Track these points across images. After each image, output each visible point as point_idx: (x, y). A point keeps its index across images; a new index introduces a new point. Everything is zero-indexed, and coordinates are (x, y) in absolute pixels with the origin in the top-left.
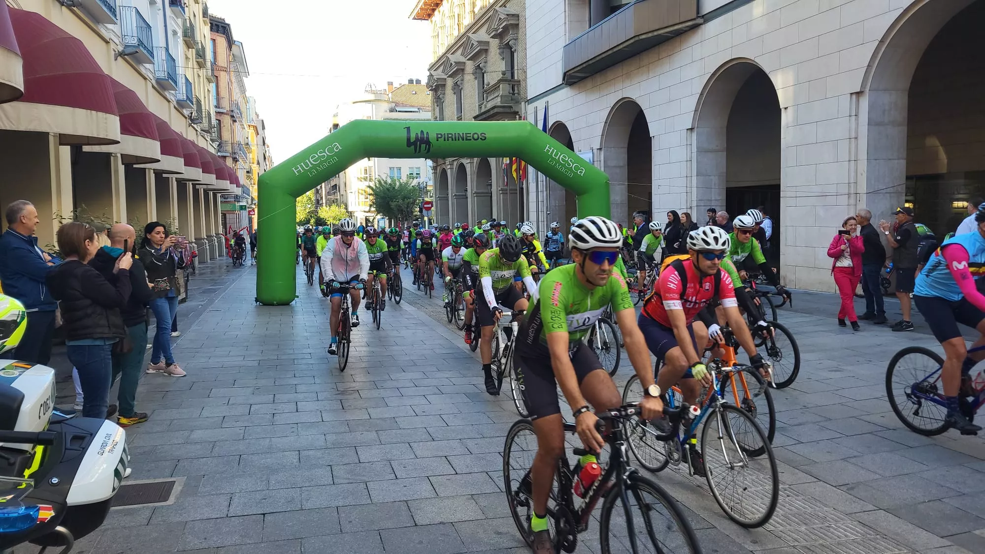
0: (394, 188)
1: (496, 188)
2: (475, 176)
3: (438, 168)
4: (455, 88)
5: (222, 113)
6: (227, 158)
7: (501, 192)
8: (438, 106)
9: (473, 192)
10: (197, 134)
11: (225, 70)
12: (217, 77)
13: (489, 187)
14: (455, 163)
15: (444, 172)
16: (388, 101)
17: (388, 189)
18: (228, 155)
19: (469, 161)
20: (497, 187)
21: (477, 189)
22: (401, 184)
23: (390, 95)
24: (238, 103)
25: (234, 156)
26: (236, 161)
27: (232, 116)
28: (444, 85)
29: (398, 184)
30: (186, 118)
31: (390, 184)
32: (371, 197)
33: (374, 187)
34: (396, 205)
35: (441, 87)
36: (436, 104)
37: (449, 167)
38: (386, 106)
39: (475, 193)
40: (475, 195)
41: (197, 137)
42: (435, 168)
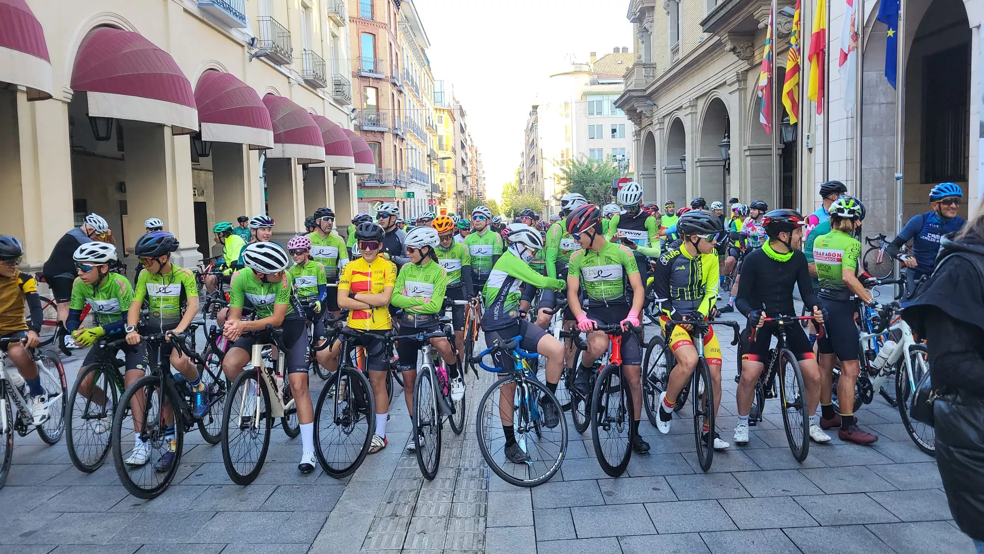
0: (590, 170)
1: (738, 146)
2: (699, 135)
3: (643, 133)
4: (668, 6)
5: (380, 79)
6: (385, 134)
7: (748, 153)
8: (643, 42)
9: (696, 160)
10: (289, 83)
11: (384, 26)
12: (374, 35)
13: (723, 149)
14: (667, 120)
15: (650, 137)
16: (589, 73)
17: (583, 172)
18: (387, 130)
19: (689, 110)
20: (740, 148)
21: (701, 155)
22: (599, 166)
23: (592, 66)
24: (408, 73)
25: (395, 132)
26: (403, 139)
27: (395, 84)
28: (653, 8)
29: (596, 165)
30: (242, 46)
31: (587, 166)
32: (564, 182)
33: (568, 170)
34: (592, 191)
35: (649, 11)
36: (640, 41)
37: (658, 127)
38: (587, 78)
39: (699, 161)
40: (698, 164)
41: (290, 87)
42: (637, 134)
